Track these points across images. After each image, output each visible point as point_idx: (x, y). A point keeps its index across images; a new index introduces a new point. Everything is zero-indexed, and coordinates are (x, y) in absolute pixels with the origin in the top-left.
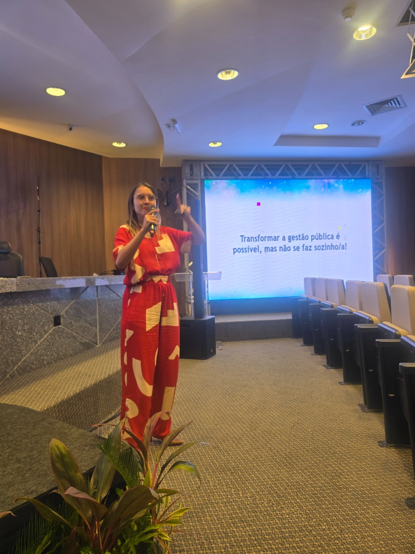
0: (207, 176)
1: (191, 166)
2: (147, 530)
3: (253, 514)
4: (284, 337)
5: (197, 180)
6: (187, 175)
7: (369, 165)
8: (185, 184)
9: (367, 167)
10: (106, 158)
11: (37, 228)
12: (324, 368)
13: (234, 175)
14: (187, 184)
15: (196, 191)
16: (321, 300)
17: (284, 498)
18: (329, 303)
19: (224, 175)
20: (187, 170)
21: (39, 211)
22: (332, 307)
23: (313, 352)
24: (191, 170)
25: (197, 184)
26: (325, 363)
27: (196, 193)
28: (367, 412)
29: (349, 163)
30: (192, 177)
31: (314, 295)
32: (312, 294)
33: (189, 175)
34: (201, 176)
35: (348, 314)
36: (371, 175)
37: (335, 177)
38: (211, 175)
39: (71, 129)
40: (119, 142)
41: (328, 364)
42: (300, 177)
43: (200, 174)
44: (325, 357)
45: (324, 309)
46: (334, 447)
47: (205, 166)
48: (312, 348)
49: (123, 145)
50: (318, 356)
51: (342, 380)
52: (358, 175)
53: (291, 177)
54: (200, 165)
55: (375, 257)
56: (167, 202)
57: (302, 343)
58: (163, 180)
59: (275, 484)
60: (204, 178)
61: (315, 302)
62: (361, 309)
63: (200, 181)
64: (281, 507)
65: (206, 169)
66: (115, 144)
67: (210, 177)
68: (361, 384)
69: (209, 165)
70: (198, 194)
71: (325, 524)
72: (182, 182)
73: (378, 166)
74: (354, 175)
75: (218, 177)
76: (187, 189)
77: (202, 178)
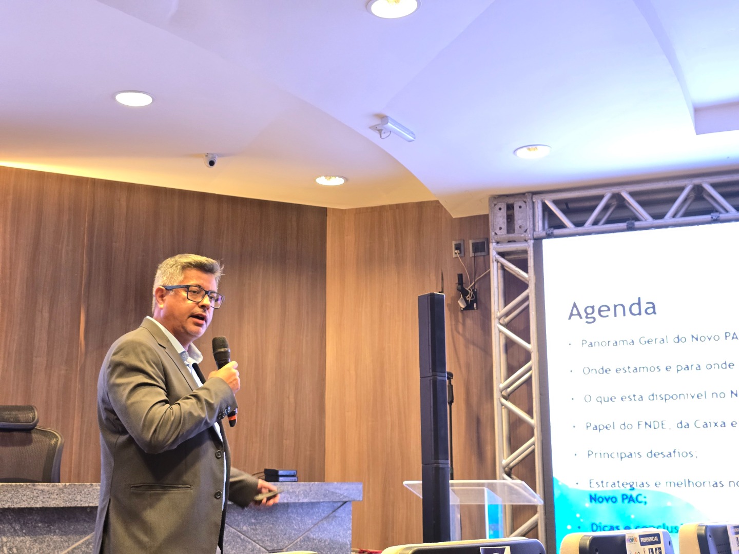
0: (554, 226)
1: (510, 207)
5: (525, 240)
6: (498, 232)
8: (493, 254)
14: (502, 254)
20: (499, 220)
24: (510, 219)
25: (525, 252)
30: (511, 235)
33: (504, 231)
34: (534, 230)
38: (562, 226)
39: (212, 163)
40: (328, 175)
43: (534, 225)
47: (545, 207)
54: (533, 204)
56: (466, 301)
58: (458, 247)
60: (544, 234)
63: (531, 242)
65: (548, 215)
66: (322, 181)
67: (557, 231)
69: (557, 203)
70: (528, 276)
72: (488, 247)
75: (580, 229)
77: (536, 235)
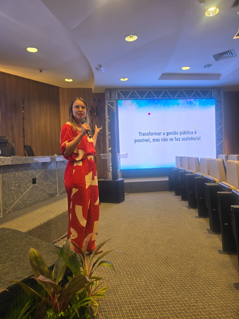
0: (120, 98)
1: (110, 92)
2: (85, 300)
3: (146, 291)
4: (164, 191)
5: (114, 100)
6: (108, 98)
7: (214, 90)
8: (106, 103)
9: (213, 92)
10: (61, 88)
11: (22, 129)
12: (187, 208)
13: (135, 97)
14: (108, 103)
15: (113, 107)
16: (185, 169)
17: (163, 282)
18: (190, 171)
19: (129, 97)
20: (108, 95)
21: (24, 119)
22: (192, 173)
23: (181, 200)
24: (110, 94)
25: (113, 103)
26: (188, 206)
27: (113, 108)
28: (212, 234)
29: (202, 90)
30: (111, 99)
31: (181, 166)
32: (180, 166)
34: (116, 98)
35: (201, 177)
36: (215, 96)
37: (194, 98)
38: (122, 97)
39: (41, 71)
40: (69, 79)
41: (189, 206)
42: (174, 98)
43: (116, 97)
44: (187, 202)
45: (187, 175)
46: (192, 253)
47: (118, 92)
48: (180, 197)
49: (71, 80)
50: (184, 202)
51: (197, 215)
52: (207, 97)
53: (168, 98)
54: (115, 92)
55: (217, 144)
56: (96, 113)
57: (174, 194)
58: (94, 100)
59: (159, 274)
60: (118, 99)
61: (182, 170)
62: (209, 175)
63: (115, 101)
64: (162, 288)
65: (119, 94)
66: (67, 80)
67: (121, 99)
68: (208, 218)
69: (120, 92)
71: (187, 297)
72: (105, 101)
73: (219, 91)
74: (205, 96)
75: (126, 99)
76: (108, 105)
77: (116, 99)
